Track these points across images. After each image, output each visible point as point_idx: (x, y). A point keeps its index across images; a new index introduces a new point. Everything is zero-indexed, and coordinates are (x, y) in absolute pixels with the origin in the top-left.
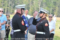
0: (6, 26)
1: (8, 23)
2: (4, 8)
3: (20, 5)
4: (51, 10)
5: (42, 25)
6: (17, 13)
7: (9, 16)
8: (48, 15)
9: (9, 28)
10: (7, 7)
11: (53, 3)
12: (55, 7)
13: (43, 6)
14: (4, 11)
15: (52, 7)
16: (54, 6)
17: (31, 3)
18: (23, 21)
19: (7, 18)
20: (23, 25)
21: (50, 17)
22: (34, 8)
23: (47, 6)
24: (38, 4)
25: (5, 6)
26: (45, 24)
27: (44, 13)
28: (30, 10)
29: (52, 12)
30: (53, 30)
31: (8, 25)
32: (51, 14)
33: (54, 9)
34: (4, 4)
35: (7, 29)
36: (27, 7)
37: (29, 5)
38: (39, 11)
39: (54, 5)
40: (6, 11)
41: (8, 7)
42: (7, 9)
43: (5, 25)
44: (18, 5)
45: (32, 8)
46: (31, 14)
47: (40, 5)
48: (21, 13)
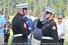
0: (5, 30)
1: (7, 26)
2: (2, 8)
3: (22, 3)
4: (60, 10)
5: (49, 29)
6: (18, 14)
7: (8, 17)
8: (56, 16)
9: (9, 32)
10: (6, 6)
11: (63, 1)
12: (65, 7)
13: (50, 5)
14: (3, 12)
15: (62, 7)
16: (64, 5)
17: (35, 2)
18: (25, 24)
19: (6, 20)
20: (26, 29)
21: (59, 18)
22: (39, 8)
23: (56, 5)
24: (45, 2)
25: (4, 6)
26: (53, 27)
27: (51, 13)
28: (34, 10)
29: (62, 12)
30: (63, 35)
31: (7, 28)
32: (61, 15)
33: (63, 9)
34: (2, 3)
35: (6, 33)
36: (31, 6)
37: (33, 4)
38: (45, 11)
39: (64, 3)
40: (4, 11)
41: (8, 6)
42: (6, 8)
43: (3, 28)
44: (19, 4)
45: (37, 8)
46: (36, 15)
47: (46, 4)
48: (23, 14)
